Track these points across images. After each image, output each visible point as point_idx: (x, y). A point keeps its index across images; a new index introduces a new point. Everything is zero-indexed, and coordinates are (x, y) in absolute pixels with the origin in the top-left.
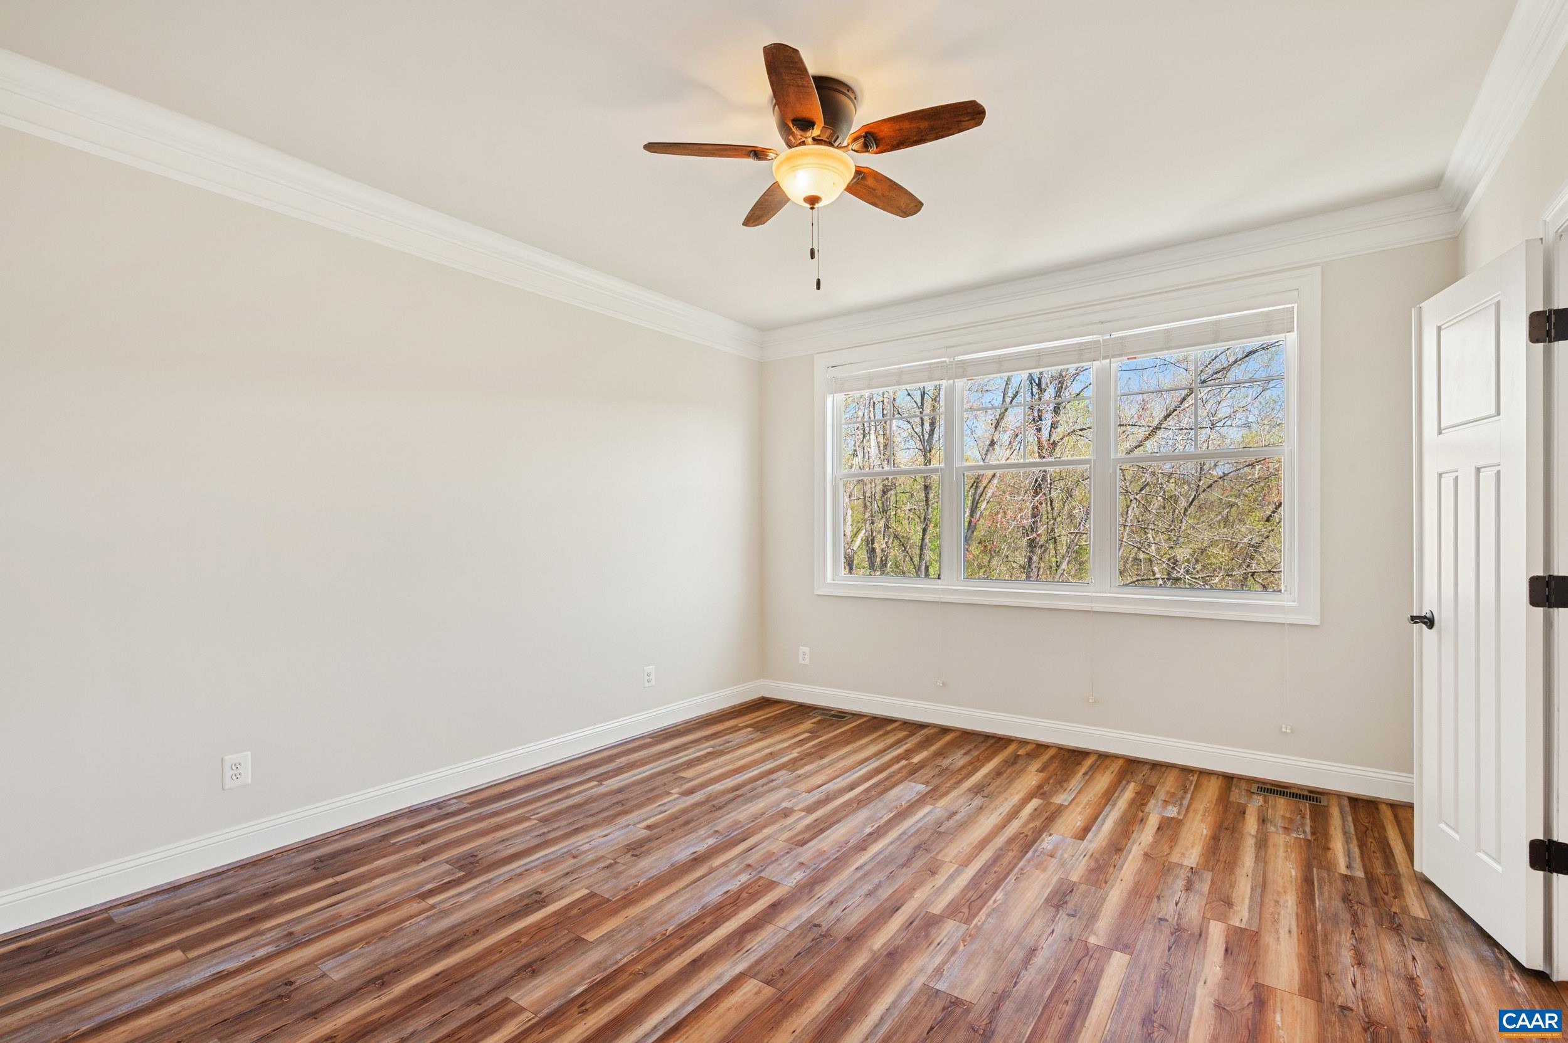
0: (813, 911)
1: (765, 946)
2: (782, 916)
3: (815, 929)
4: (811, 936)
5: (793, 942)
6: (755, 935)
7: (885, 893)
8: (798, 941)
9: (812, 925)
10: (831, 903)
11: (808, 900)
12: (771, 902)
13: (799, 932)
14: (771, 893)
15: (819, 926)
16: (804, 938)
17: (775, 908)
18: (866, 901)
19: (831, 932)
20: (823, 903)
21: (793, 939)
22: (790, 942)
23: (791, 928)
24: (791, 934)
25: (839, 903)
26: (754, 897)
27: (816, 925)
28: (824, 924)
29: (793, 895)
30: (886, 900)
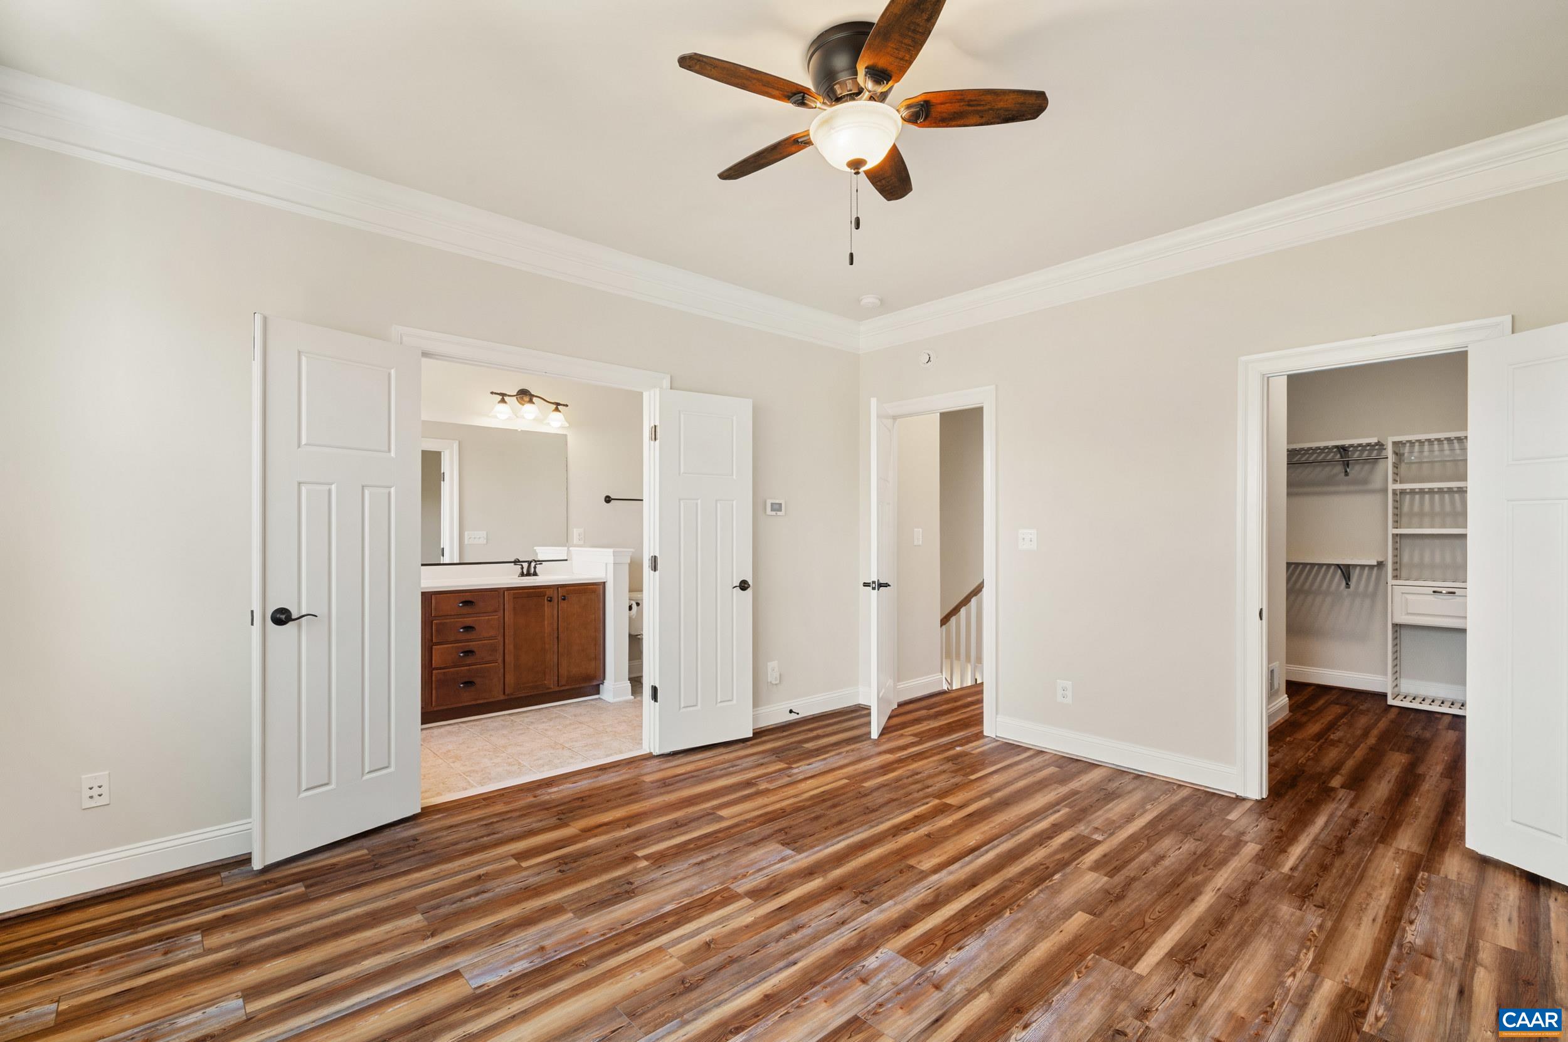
0: (865, 916)
1: (915, 890)
2: (897, 915)
3: (867, 899)
4: (873, 894)
5: (890, 891)
6: (924, 900)
7: (783, 926)
8: (885, 892)
9: (869, 904)
10: (843, 923)
11: (867, 928)
12: (909, 931)
13: (883, 898)
14: (907, 942)
15: (863, 902)
16: (878, 894)
17: (904, 923)
18: (806, 920)
19: (853, 895)
20: (852, 924)
21: (889, 894)
22: (892, 891)
23: (890, 902)
24: (891, 898)
25: (836, 921)
26: (926, 939)
27: (866, 903)
28: (858, 903)
29: (883, 936)
30: (785, 919)
